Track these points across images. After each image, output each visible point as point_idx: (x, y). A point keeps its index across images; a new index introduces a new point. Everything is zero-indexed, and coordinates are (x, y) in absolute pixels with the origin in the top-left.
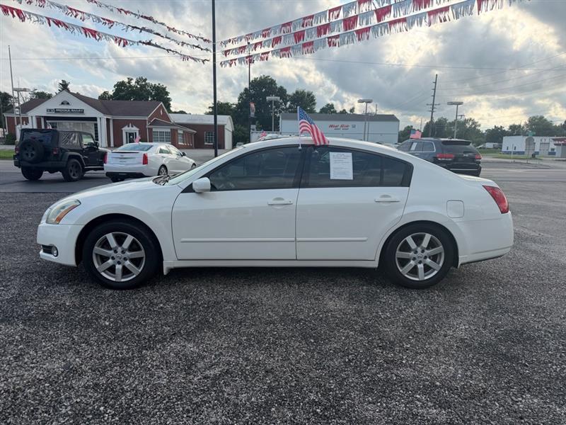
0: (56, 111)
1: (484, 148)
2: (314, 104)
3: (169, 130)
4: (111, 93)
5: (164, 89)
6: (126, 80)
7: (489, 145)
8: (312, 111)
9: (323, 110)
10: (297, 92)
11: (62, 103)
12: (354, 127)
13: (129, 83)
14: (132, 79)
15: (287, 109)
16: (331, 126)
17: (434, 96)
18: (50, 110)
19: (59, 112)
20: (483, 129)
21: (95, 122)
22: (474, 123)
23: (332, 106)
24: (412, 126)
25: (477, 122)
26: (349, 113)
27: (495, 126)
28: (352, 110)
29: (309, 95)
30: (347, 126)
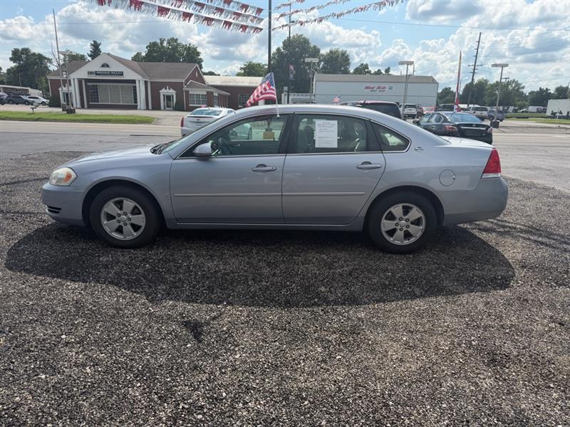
0: (97, 73)
1: (527, 112)
2: (349, 64)
3: (205, 93)
4: (144, 54)
5: (196, 49)
6: (159, 41)
7: (532, 109)
8: (346, 72)
9: (358, 71)
10: (331, 52)
11: (103, 66)
12: (391, 88)
13: (162, 43)
14: (164, 40)
15: (320, 70)
16: (367, 88)
17: (476, 56)
18: (91, 73)
19: (99, 74)
20: (527, 91)
21: (134, 85)
22: (518, 84)
23: (366, 66)
24: (450, 88)
25: (521, 84)
26: (383, 72)
27: (540, 89)
28: (387, 71)
29: (343, 54)
30: (384, 88)
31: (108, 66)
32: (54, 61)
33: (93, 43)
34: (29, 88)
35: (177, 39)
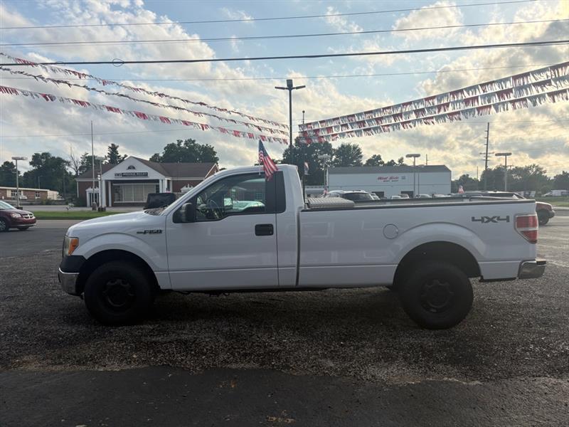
0: (123, 175)
2: (361, 157)
4: (161, 155)
5: (212, 149)
6: (176, 143)
7: (557, 193)
8: (358, 164)
9: (370, 163)
10: (342, 146)
11: (129, 168)
12: (404, 178)
13: (179, 144)
14: (182, 141)
15: (333, 163)
16: (380, 178)
17: (487, 145)
18: (118, 175)
19: (125, 175)
21: (157, 183)
22: (538, 169)
23: (379, 157)
24: (468, 175)
25: (541, 169)
26: (398, 163)
27: (563, 172)
28: (401, 160)
29: (355, 148)
30: (397, 178)
31: (134, 168)
32: (72, 163)
33: (111, 146)
34: (48, 190)
35: (194, 141)
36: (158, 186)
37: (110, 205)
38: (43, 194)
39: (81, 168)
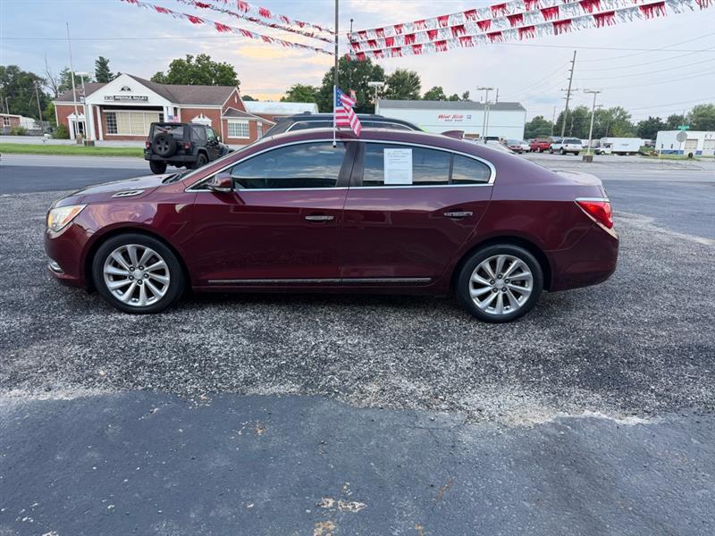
0: (115, 98)
2: (419, 88)
4: (166, 74)
5: (231, 69)
6: (185, 58)
8: (415, 98)
9: (429, 96)
10: (397, 73)
11: (123, 89)
12: (469, 117)
13: (188, 61)
14: (192, 57)
15: (384, 94)
16: (441, 117)
17: (571, 79)
18: (109, 98)
19: (118, 100)
20: (634, 121)
21: (161, 112)
22: (623, 113)
23: (440, 90)
24: (542, 117)
25: (626, 113)
26: (462, 98)
27: (650, 118)
28: (466, 96)
29: (412, 76)
30: (461, 117)
31: (129, 89)
32: (49, 81)
33: (99, 59)
34: (20, 116)
35: (209, 58)
36: (162, 115)
37: (101, 138)
38: (15, 121)
39: (60, 89)
